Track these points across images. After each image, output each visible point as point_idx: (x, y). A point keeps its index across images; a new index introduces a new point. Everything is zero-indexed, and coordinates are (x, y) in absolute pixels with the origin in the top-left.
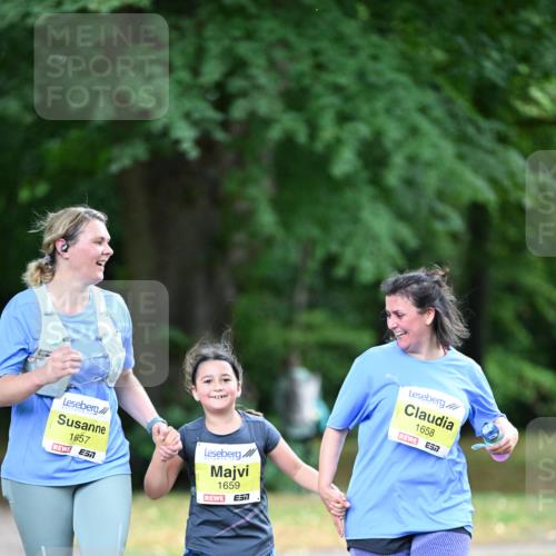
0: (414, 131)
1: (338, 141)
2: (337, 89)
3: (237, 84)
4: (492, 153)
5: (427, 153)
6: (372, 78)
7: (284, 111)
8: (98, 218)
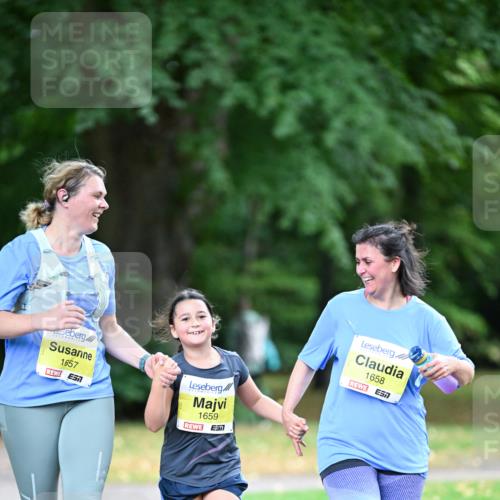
0: (351, 99)
1: (281, 107)
2: (281, 62)
3: (192, 55)
4: (424, 118)
5: (362, 119)
6: (314, 52)
7: (235, 81)
8: (98, 174)
